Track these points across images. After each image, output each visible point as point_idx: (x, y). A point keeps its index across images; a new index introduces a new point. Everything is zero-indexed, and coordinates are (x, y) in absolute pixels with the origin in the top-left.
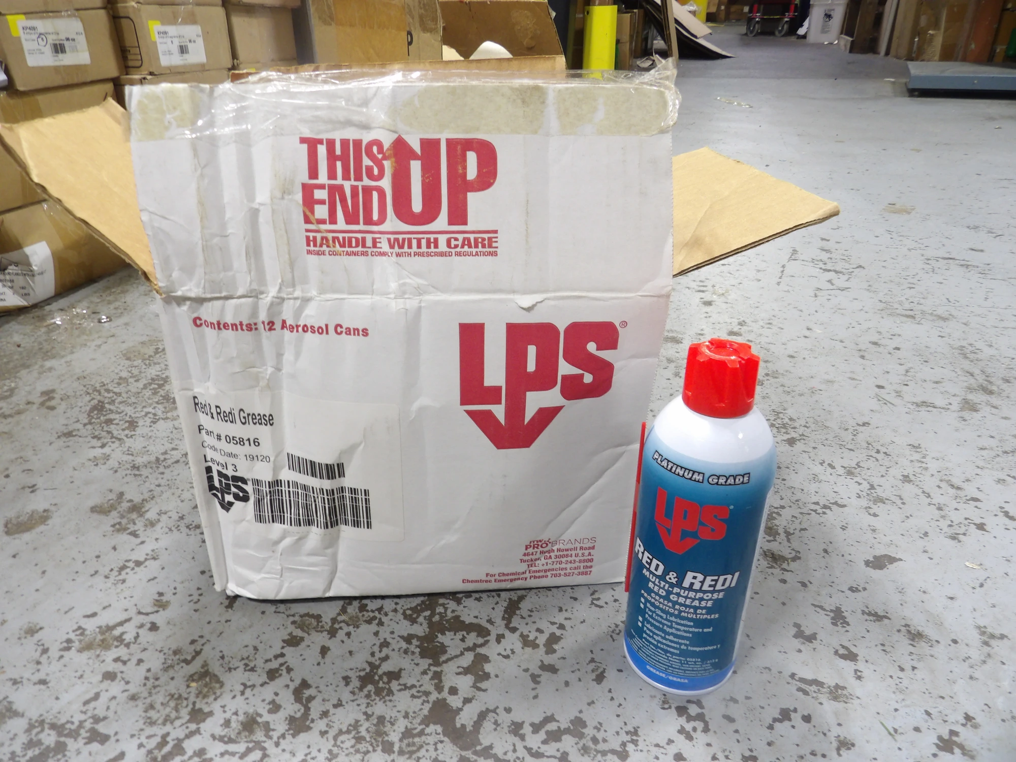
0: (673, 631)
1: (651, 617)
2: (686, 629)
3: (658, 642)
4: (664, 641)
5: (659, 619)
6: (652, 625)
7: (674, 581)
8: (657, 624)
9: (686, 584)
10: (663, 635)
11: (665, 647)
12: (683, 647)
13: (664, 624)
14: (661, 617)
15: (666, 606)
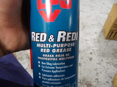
0: (57, 71)
1: (45, 69)
2: (62, 67)
3: (50, 81)
4: (53, 80)
5: (49, 67)
6: (46, 73)
7: (53, 40)
8: (48, 71)
9: (59, 40)
10: (52, 76)
11: (54, 83)
12: (62, 79)
13: (51, 70)
14: (50, 66)
15: (51, 57)
